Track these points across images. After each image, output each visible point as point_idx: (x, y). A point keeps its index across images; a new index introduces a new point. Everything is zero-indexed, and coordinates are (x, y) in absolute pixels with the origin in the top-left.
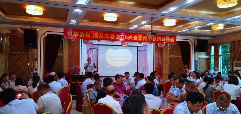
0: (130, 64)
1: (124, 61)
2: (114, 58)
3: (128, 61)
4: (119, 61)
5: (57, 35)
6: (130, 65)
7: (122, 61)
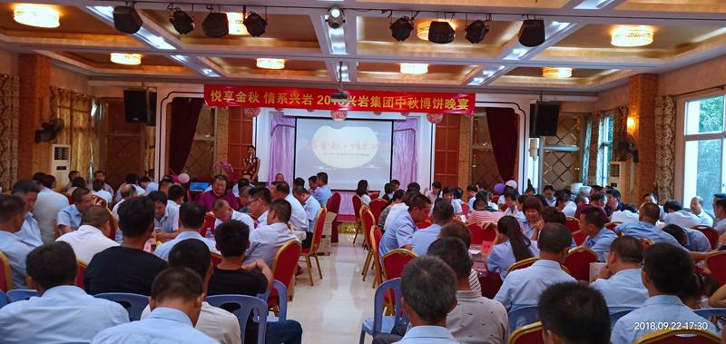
0: (372, 162)
1: (356, 155)
2: (333, 147)
3: (367, 155)
4: (346, 154)
5: (192, 98)
6: (372, 166)
7: (352, 154)
